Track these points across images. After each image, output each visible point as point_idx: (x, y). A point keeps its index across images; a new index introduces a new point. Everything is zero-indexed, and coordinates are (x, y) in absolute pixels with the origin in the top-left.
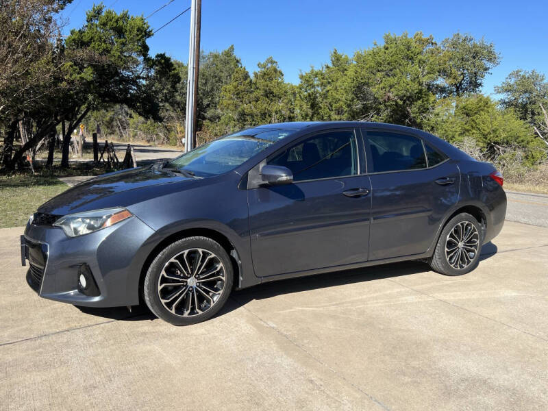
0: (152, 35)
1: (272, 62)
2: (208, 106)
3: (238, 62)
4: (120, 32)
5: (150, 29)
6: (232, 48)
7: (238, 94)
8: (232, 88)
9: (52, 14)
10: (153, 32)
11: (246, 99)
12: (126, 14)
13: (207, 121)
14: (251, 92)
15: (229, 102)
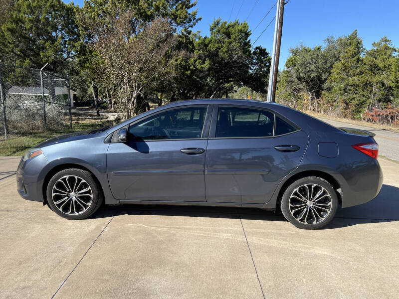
0: (250, 34)
1: (386, 41)
2: (326, 79)
3: (359, 43)
4: (228, 35)
5: (249, 30)
6: (355, 33)
7: (344, 70)
8: (341, 65)
9: (190, 29)
10: (251, 32)
11: (351, 73)
12: (238, 21)
13: (325, 91)
14: (357, 68)
15: (336, 76)
